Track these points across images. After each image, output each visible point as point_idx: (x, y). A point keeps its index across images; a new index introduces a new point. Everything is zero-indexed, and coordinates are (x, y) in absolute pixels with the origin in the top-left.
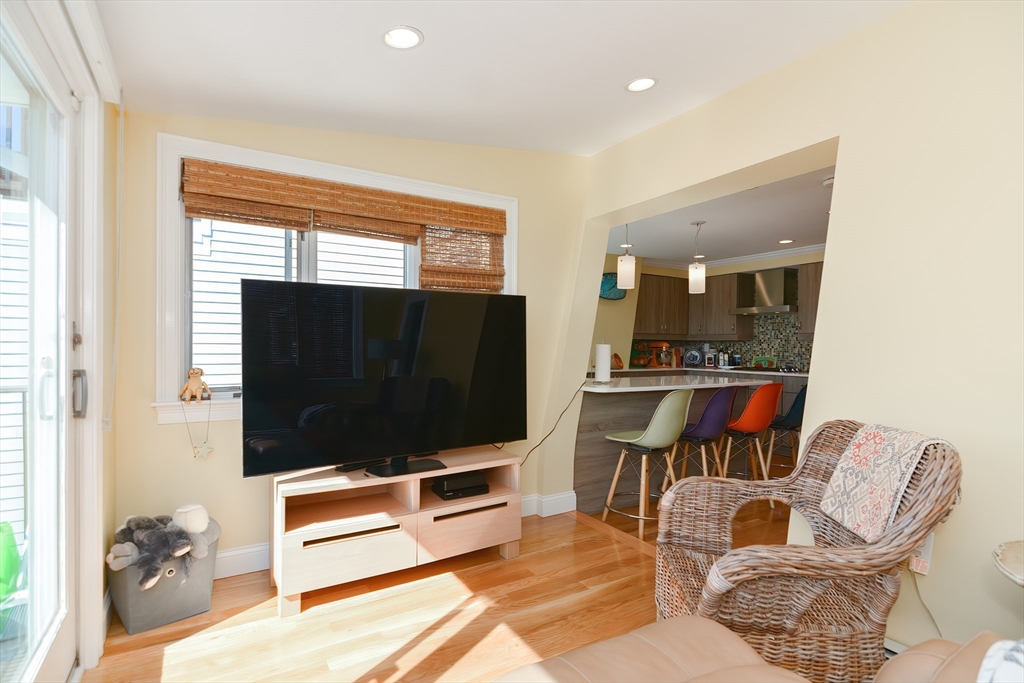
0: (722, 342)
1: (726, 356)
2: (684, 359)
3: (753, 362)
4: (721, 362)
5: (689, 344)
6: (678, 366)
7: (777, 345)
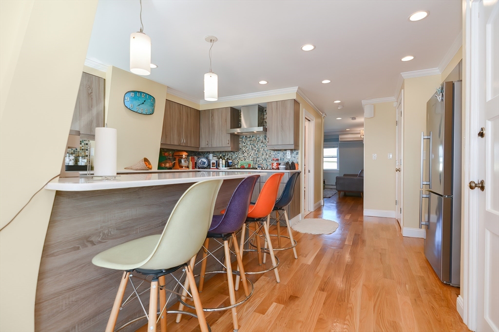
0: (221, 152)
1: (224, 161)
2: (197, 165)
3: (239, 165)
4: (221, 165)
5: (199, 154)
6: (193, 168)
7: (253, 154)
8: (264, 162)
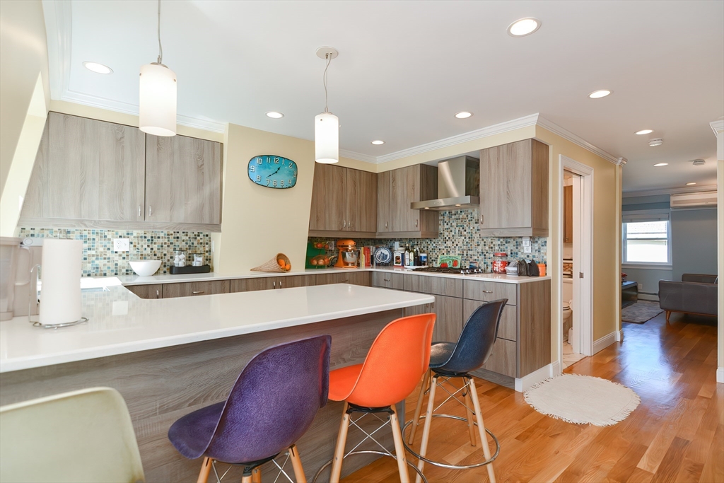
0: (410, 240)
1: (412, 254)
2: (375, 260)
3: (439, 261)
4: (407, 262)
5: (379, 242)
6: (367, 265)
7: (461, 242)
8: (480, 258)
